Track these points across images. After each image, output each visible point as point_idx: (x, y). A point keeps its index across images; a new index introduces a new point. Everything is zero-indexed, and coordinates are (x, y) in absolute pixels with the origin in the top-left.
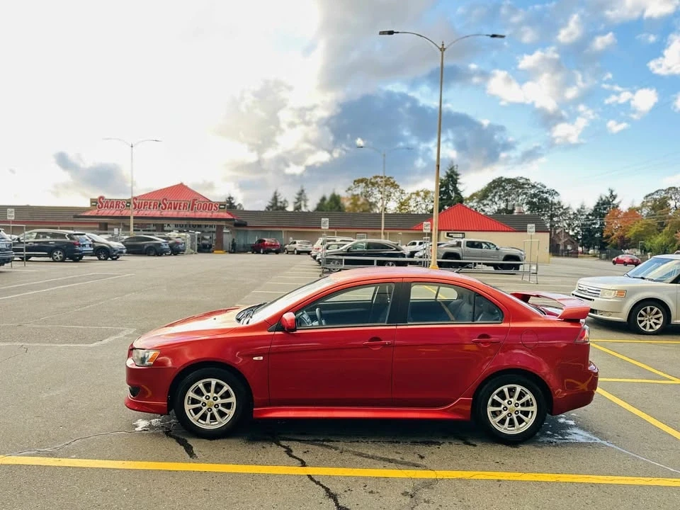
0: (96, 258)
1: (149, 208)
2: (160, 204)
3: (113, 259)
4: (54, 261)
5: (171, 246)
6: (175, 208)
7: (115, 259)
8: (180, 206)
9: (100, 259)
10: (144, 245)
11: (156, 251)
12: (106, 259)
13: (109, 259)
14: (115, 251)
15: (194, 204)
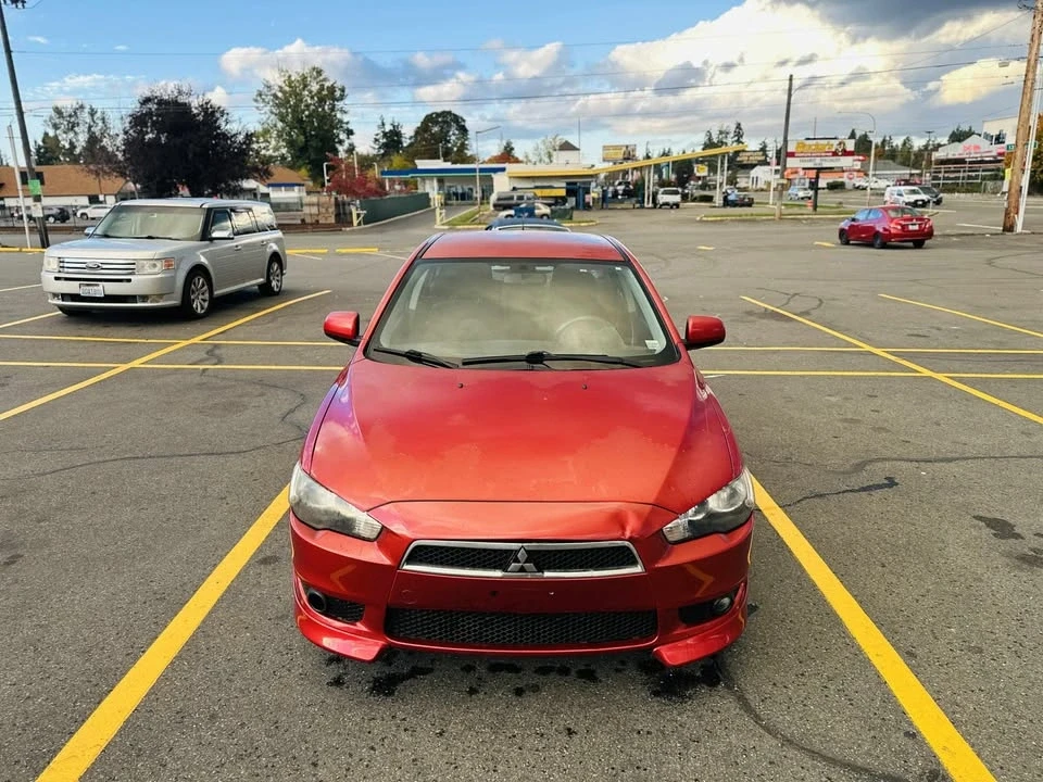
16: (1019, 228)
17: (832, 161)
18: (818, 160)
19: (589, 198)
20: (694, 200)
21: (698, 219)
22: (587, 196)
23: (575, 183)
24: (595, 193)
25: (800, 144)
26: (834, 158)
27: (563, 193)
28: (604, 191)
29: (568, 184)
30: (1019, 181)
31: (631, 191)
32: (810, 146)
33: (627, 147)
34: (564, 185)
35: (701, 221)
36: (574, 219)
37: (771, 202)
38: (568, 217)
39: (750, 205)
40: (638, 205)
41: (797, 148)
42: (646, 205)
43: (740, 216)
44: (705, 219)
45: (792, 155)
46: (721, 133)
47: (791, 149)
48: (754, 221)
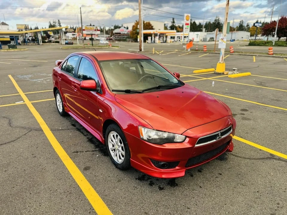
16: (143, 50)
17: (95, 32)
18: (91, 32)
19: (19, 41)
20: (54, 42)
21: (61, 48)
22: (18, 41)
23: (13, 36)
24: (21, 39)
25: (86, 27)
26: (95, 31)
27: (9, 39)
28: (24, 39)
29: (10, 36)
30: (141, 39)
31: (34, 39)
32: (88, 28)
33: (25, 25)
34: (9, 37)
35: (62, 49)
36: (18, 48)
37: (78, 43)
38: (15, 47)
39: (72, 44)
40: (37, 44)
41: (85, 28)
42: (40, 44)
43: (73, 47)
44: (63, 48)
45: (84, 30)
46: (54, 22)
47: (84, 28)
48: (77, 49)
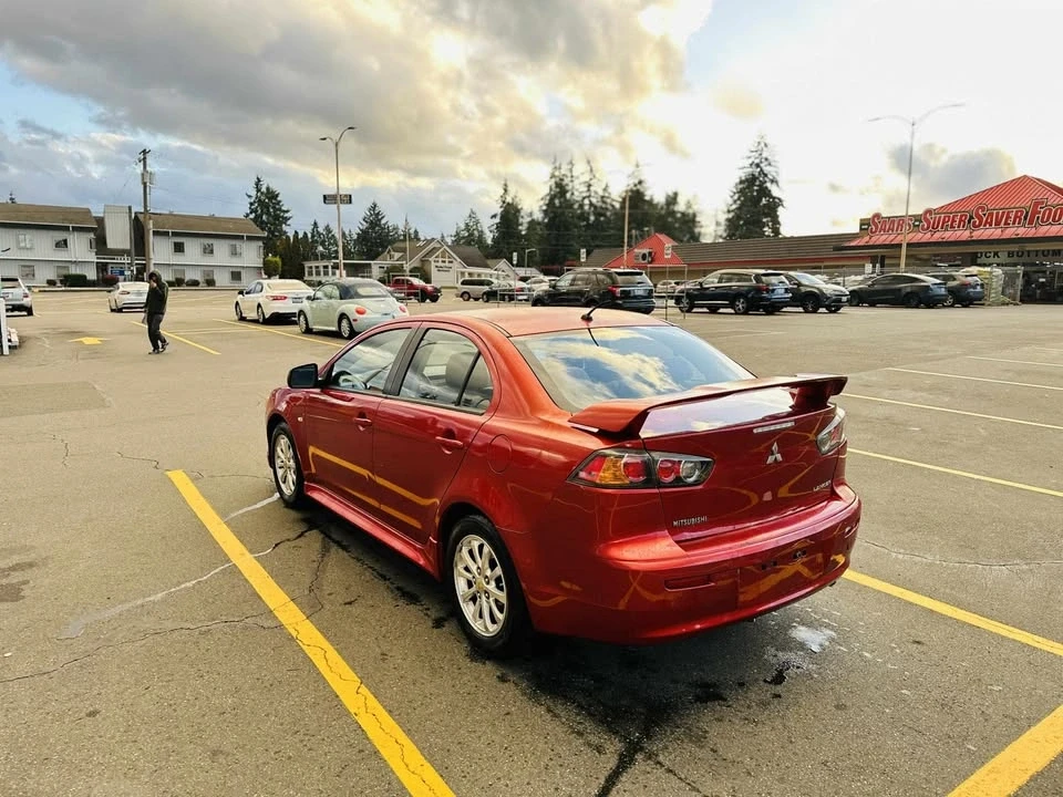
0: (801, 309)
1: (952, 227)
2: (971, 217)
3: (831, 312)
4: (736, 314)
5: (951, 291)
6: (998, 224)
7: (835, 312)
8: (1008, 217)
9: (806, 312)
10: (900, 290)
11: (922, 299)
12: (815, 311)
13: (824, 310)
14: (828, 298)
15: (1035, 212)
